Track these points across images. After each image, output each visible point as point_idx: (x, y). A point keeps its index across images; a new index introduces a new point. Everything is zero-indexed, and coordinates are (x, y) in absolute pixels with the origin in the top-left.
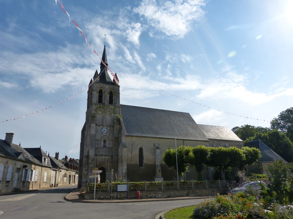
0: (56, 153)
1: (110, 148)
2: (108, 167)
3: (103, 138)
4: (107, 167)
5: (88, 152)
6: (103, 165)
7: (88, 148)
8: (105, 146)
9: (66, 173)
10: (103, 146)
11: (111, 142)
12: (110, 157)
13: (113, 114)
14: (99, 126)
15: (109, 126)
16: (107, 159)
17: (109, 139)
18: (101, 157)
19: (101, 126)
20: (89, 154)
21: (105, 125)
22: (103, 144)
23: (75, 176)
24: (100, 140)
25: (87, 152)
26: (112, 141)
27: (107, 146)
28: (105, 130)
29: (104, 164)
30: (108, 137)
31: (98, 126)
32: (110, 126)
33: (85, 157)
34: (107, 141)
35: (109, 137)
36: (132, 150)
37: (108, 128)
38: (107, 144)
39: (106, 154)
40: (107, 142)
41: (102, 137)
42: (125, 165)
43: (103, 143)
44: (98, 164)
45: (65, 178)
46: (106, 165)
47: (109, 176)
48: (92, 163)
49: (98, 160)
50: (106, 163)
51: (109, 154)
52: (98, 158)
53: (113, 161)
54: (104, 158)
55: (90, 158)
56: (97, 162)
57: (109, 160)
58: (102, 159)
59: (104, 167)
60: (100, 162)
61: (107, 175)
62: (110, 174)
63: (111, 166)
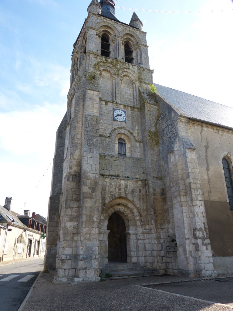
0: (7, 199)
1: (138, 160)
2: (135, 211)
3: (117, 132)
4: (133, 213)
5: (80, 164)
6: (119, 205)
7: (77, 153)
8: (122, 155)
9: (21, 236)
10: (117, 153)
11: (138, 144)
12: (140, 182)
13: (137, 83)
14: (106, 104)
15: (131, 107)
16: (133, 189)
17: (132, 136)
18: (115, 182)
19: (110, 104)
20: (81, 169)
21: (119, 102)
22: (117, 149)
23: (39, 242)
24: (109, 137)
25: (75, 162)
26: (140, 142)
27: (128, 154)
28: (121, 115)
29: (124, 201)
30: (129, 131)
31: (103, 103)
32: (133, 108)
33: (71, 179)
34: (127, 141)
35: (131, 131)
36: (207, 160)
37: (129, 111)
38: (128, 150)
39: (128, 174)
40: (128, 145)
41: (115, 129)
42: (198, 203)
43: (117, 145)
44: (107, 201)
45: (20, 246)
46: (130, 205)
47: (140, 239)
48: (92, 194)
49: (107, 190)
50: (129, 198)
51: (136, 175)
52: (108, 185)
53: (147, 195)
54: (123, 184)
55: (87, 180)
56: (105, 194)
57: (136, 192)
58: (118, 186)
59: (124, 211)
60: (114, 195)
61: (131, 234)
62: (140, 234)
63: (144, 208)
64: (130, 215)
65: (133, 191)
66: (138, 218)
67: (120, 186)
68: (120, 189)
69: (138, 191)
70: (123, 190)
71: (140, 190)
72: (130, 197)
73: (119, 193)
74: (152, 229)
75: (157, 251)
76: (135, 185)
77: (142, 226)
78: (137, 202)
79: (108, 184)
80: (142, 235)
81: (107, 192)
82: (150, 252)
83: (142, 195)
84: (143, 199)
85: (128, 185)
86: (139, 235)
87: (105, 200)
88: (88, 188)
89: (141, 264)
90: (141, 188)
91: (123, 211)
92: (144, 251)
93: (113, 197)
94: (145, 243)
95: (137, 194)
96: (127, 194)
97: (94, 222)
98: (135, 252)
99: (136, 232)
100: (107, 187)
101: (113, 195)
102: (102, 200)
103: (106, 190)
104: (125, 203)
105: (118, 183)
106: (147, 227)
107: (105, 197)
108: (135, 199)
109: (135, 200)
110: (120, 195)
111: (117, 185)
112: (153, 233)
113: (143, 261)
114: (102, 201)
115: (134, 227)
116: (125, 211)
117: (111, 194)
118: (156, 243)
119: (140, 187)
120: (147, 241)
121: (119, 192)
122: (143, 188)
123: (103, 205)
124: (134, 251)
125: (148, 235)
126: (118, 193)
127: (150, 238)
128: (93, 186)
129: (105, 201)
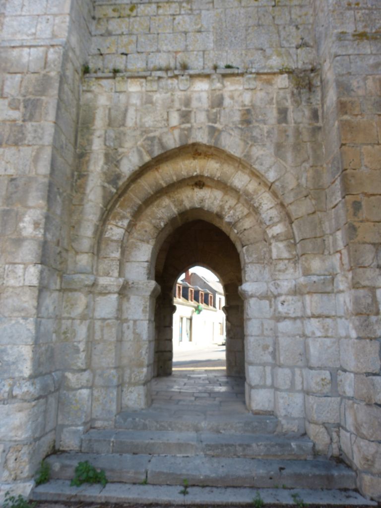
6: (198, 183)
16: (248, 112)
18: (167, 90)
29: (211, 167)
44: (127, 167)
47: (285, 318)
48: (22, 126)
49: (130, 122)
50: (227, 149)
51: (268, 58)
52: (135, 105)
53: (315, 130)
54: (204, 96)
55: (8, 76)
56: (120, 139)
57: (265, 122)
58: (177, 105)
59: (222, 207)
60: (160, 140)
61: (252, 296)
62: (287, 294)
63: (299, 185)
64: (247, 223)
65: (248, 118)
66: (279, 229)
67: (187, 102)
68: (185, 116)
69: (272, 115)
70: (200, 118)
71: (283, 113)
72: (232, 143)
73: (184, 129)
74: (339, 271)
75: (356, 374)
76: (261, 94)
77: (295, 260)
78: (269, 161)
79: (135, 100)
80: (295, 298)
81: (128, 132)
82: (327, 374)
83: (290, 132)
84: (297, 147)
85: (226, 95)
86: (282, 298)
87: (118, 162)
88: (10, 104)
89: (284, 422)
90: (289, 104)
91: (215, 209)
92: (300, 367)
93: (156, 148)
94: (308, 333)
95: (266, 128)
96: (220, 132)
97: (19, 241)
98: (268, 369)
99: (273, 289)
100: (131, 113)
101: (156, 141)
102: (106, 163)
103: (123, 125)
104: (218, 174)
105: (179, 95)
106: (316, 264)
107: (120, 150)
108: (254, 149)
109: (257, 152)
110: (187, 137)
111: (173, 101)
112: (342, 287)
113: (296, 412)
114: (106, 167)
115: (267, 269)
116: (226, 207)
117: (148, 139)
118: (354, 334)
119: (285, 98)
120: (313, 326)
121: (183, 126)
122: (297, 103)
123: (109, 183)
124: (260, 365)
125: (316, 297)
126: (177, 133)
127: (326, 313)
128: (28, 97)
129: (116, 166)
